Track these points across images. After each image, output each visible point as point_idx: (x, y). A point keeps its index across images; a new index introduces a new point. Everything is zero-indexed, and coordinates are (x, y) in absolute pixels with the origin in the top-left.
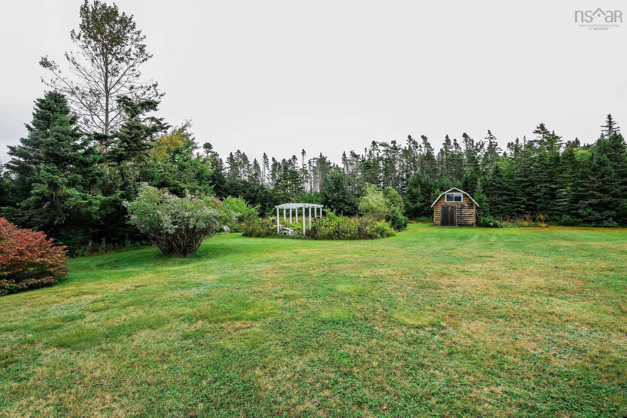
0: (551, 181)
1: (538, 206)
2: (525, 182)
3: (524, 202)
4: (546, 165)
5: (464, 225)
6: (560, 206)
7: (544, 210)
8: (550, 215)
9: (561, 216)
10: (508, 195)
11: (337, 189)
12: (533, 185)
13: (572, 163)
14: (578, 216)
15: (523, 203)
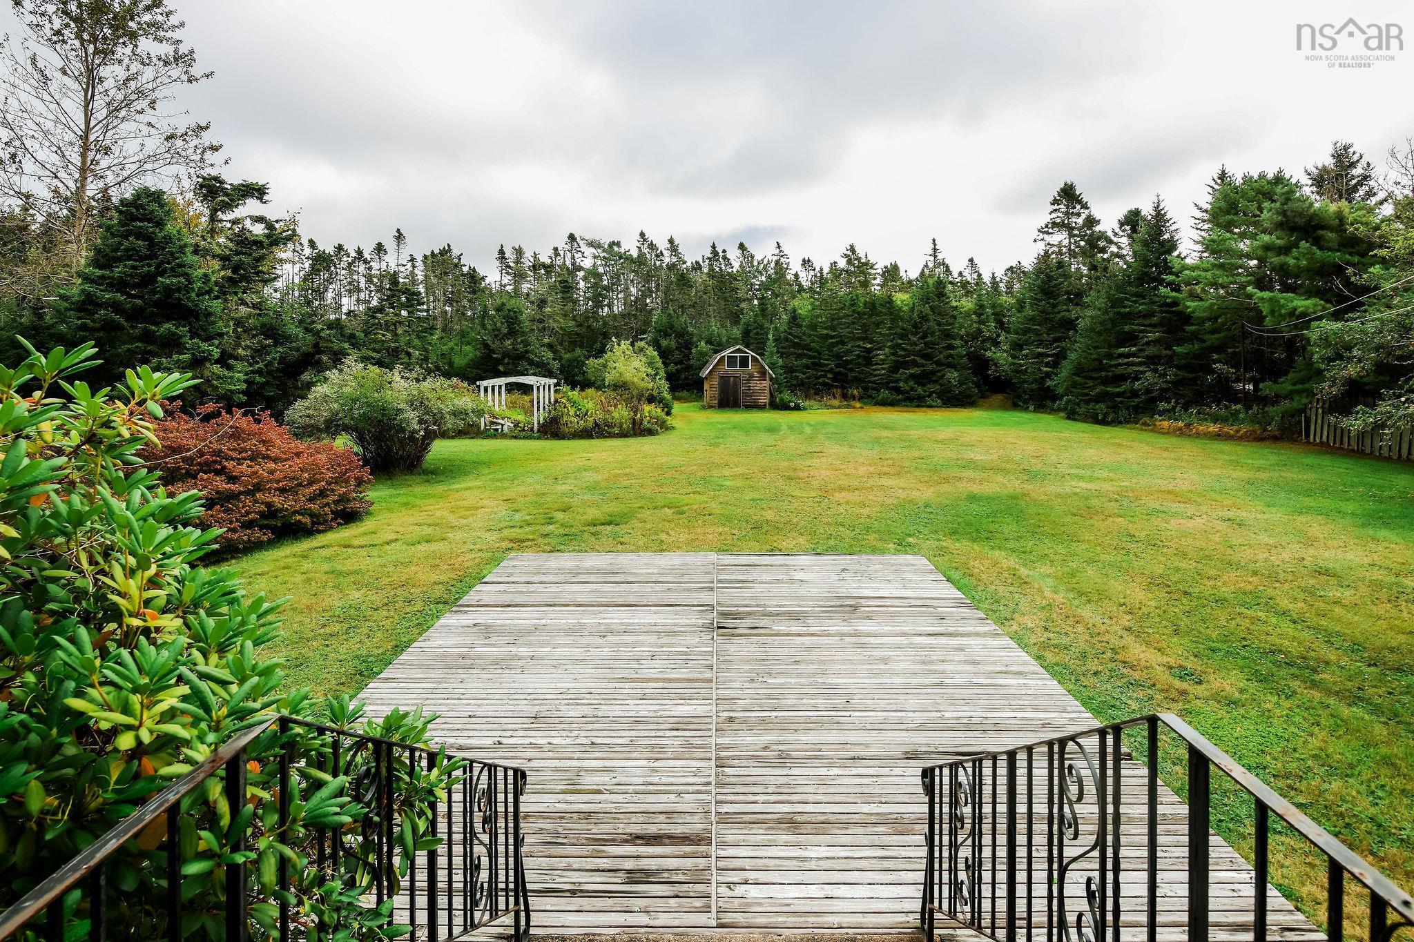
0: (865, 339)
1: (851, 375)
2: (832, 337)
3: (832, 368)
4: (858, 313)
5: (753, 406)
6: (876, 376)
7: (858, 381)
8: (865, 389)
9: (878, 391)
10: (811, 357)
11: (512, 333)
12: (843, 343)
13: (891, 314)
14: (898, 390)
15: (831, 371)
